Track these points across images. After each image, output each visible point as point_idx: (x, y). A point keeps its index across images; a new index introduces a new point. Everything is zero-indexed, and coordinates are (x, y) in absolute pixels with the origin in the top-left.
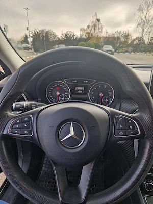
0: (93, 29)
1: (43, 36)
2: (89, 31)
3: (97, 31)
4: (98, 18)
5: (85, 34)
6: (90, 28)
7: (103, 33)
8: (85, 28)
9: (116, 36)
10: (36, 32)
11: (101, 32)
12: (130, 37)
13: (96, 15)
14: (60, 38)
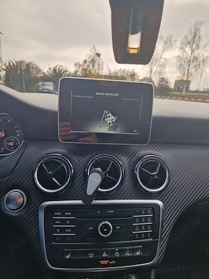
0: (91, 65)
1: (21, 70)
2: (86, 67)
3: (96, 67)
4: (97, 52)
5: (80, 70)
6: (87, 63)
7: (104, 70)
8: (81, 63)
9: (120, 75)
10: (11, 64)
11: (102, 69)
12: (136, 77)
13: (94, 48)
14: (47, 73)
